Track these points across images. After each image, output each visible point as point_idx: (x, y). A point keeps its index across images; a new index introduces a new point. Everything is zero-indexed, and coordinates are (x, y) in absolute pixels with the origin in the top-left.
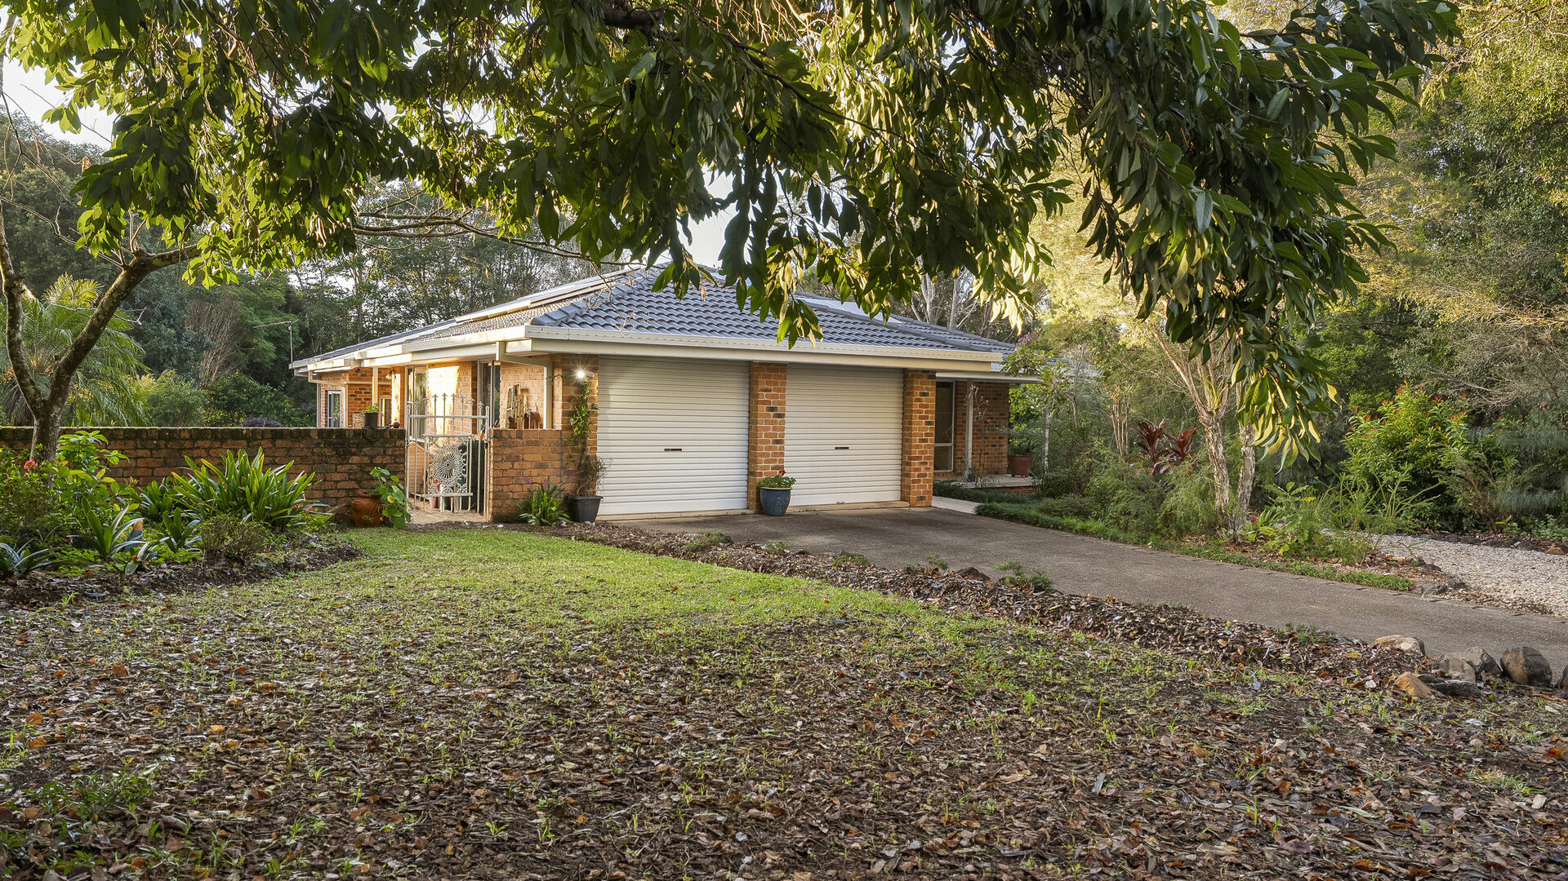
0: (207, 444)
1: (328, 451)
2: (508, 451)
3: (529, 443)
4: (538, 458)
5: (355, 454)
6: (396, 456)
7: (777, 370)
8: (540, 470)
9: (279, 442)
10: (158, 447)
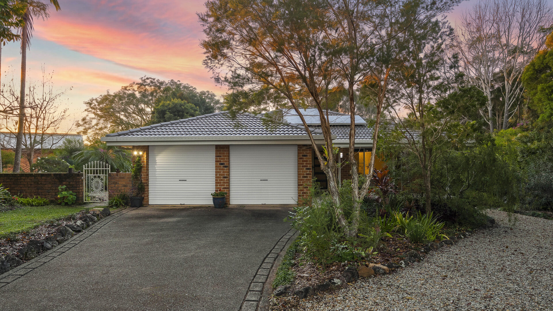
0: (24, 178)
1: (56, 180)
2: (113, 181)
3: (120, 178)
4: (124, 183)
5: (64, 181)
6: (77, 182)
7: (224, 148)
8: (125, 187)
9: (43, 178)
10: (12, 179)
